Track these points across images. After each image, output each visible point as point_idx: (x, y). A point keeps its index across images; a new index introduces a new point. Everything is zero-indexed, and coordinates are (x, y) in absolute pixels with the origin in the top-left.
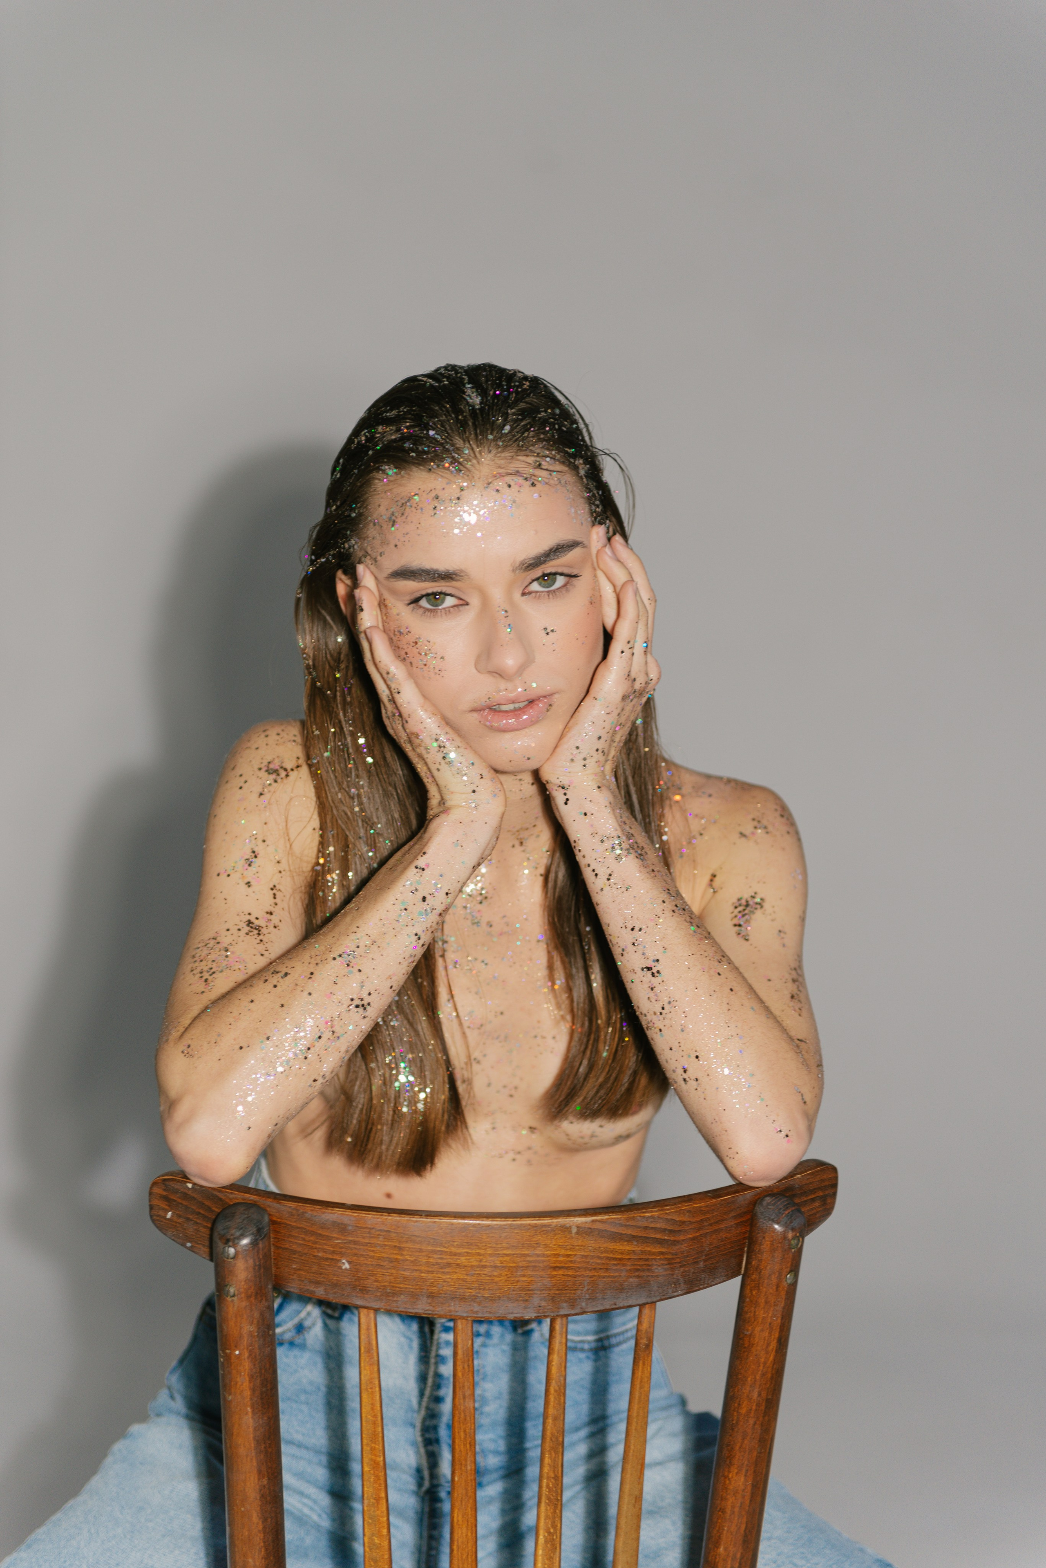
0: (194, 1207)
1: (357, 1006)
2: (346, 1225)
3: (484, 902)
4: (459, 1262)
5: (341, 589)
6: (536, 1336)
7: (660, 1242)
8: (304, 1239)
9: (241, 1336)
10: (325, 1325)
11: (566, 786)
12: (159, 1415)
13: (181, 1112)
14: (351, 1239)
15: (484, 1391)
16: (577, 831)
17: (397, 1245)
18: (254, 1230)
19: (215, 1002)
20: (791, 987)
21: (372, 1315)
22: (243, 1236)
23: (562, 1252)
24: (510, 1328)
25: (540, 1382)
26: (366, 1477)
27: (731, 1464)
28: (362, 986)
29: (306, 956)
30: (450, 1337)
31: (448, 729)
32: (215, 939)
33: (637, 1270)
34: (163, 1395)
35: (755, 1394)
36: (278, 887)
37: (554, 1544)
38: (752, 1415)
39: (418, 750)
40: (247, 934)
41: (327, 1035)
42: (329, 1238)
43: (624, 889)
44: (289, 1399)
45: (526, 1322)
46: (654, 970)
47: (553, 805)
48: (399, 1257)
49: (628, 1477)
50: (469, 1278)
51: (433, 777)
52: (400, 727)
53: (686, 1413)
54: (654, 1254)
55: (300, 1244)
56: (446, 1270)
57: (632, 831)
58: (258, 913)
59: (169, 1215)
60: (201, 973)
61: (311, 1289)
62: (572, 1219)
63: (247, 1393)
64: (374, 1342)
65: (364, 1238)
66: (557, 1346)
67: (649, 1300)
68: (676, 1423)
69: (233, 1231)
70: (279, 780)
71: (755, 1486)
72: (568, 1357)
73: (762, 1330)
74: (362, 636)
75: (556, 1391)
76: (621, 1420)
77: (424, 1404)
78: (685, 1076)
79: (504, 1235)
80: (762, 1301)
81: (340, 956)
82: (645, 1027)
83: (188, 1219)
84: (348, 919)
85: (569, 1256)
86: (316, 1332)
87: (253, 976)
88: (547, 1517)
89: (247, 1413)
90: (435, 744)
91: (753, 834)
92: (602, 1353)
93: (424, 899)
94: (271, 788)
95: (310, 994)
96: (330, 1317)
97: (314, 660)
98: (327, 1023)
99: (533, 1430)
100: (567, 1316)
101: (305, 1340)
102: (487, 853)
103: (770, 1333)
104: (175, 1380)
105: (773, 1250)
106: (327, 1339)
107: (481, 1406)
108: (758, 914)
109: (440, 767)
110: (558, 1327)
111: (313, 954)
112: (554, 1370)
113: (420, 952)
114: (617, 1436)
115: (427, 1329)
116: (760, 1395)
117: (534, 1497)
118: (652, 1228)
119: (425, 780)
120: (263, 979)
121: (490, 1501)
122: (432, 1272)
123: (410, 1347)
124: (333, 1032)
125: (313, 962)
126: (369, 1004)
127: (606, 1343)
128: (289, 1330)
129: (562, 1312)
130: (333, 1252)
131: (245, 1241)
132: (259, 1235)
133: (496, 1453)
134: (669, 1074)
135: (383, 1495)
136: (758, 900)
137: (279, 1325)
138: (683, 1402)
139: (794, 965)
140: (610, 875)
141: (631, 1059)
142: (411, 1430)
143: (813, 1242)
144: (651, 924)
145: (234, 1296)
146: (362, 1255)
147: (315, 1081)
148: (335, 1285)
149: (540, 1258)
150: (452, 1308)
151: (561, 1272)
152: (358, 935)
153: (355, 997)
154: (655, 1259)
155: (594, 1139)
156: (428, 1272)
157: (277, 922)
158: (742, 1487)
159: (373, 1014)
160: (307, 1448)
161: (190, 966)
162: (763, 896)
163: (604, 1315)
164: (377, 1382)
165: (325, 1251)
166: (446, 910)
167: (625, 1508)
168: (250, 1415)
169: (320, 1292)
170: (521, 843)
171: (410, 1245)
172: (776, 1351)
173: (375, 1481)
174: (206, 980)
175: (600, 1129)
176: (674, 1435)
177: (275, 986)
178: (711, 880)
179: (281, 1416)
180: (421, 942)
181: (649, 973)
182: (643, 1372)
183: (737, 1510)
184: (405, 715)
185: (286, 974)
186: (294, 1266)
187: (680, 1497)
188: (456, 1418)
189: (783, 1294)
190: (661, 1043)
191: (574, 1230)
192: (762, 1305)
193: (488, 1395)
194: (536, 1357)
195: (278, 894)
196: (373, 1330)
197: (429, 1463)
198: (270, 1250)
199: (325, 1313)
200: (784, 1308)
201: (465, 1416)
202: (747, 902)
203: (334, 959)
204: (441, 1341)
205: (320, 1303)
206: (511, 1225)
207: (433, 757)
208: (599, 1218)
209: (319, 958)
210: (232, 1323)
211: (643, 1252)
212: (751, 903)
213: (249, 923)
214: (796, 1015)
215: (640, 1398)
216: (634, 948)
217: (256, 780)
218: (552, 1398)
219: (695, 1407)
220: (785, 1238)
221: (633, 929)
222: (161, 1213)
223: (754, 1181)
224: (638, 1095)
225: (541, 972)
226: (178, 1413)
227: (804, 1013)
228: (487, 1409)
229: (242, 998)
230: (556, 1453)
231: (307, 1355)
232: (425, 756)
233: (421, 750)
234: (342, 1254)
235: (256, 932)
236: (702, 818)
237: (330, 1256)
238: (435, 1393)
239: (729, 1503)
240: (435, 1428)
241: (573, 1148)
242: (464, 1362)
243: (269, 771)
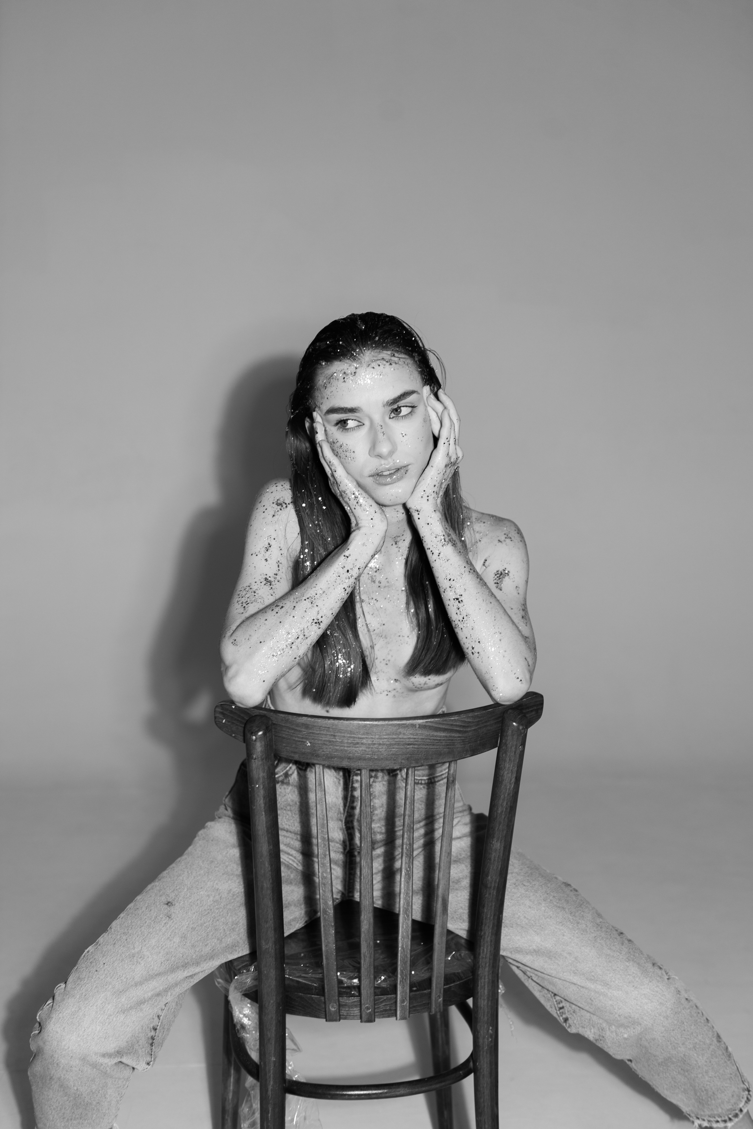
0: (236, 717)
1: (316, 623)
2: (308, 725)
3: (378, 571)
4: (362, 742)
5: (307, 425)
6: (399, 777)
7: (459, 732)
8: (288, 732)
9: (259, 778)
10: (298, 773)
11: (419, 510)
12: (220, 818)
13: (231, 672)
14: (310, 731)
15: (375, 803)
16: (424, 532)
17: (333, 734)
18: (264, 727)
19: (248, 618)
20: (522, 613)
21: (321, 768)
22: (259, 731)
23: (412, 737)
24: (387, 773)
25: (401, 799)
26: (319, 845)
27: (493, 837)
28: (318, 613)
29: (292, 598)
30: (359, 778)
31: (359, 489)
32: (249, 586)
33: (448, 745)
34: (222, 808)
35: (505, 803)
36: (280, 562)
37: (410, 876)
38: (503, 813)
39: (345, 499)
40: (265, 585)
41: (301, 637)
42: (300, 731)
43: (446, 560)
44: (282, 809)
45: (395, 770)
46: (460, 600)
47: (413, 519)
48: (334, 740)
49: (444, 844)
50: (367, 750)
51: (352, 512)
52: (337, 488)
53: (471, 814)
54: (456, 737)
55: (287, 734)
56: (357, 746)
57: (450, 533)
58: (270, 574)
59: (224, 721)
60: (242, 603)
61: (292, 755)
62: (416, 721)
63: (263, 805)
64: (323, 781)
65: (317, 731)
66: (409, 782)
67: (454, 759)
68: (467, 819)
69: (254, 728)
70: (282, 509)
71: (505, 847)
72: (416, 787)
73: (508, 773)
74: (318, 445)
75: (409, 803)
76: (440, 818)
77: (346, 810)
78: (473, 651)
79: (384, 729)
80: (508, 759)
81: (308, 598)
82: (454, 627)
83: (233, 723)
84: (312, 580)
85: (415, 738)
86: (294, 777)
87: (267, 607)
88: (406, 863)
89: (262, 815)
90: (353, 496)
91: (505, 541)
92: (431, 785)
93: (348, 571)
94: (278, 513)
95: (294, 617)
96: (301, 769)
97: (296, 461)
98: (301, 631)
99: (399, 822)
100: (414, 767)
101: (289, 780)
102: (379, 549)
103: (512, 774)
104: (227, 801)
105: (513, 735)
106: (300, 780)
107: (373, 811)
108: (507, 578)
109: (356, 507)
110: (410, 772)
111: (295, 597)
112: (409, 793)
113: (346, 597)
114: (439, 825)
115: (347, 775)
116: (507, 804)
117: (399, 854)
118: (455, 725)
119: (349, 514)
120: (271, 609)
121: (378, 856)
122: (350, 747)
123: (339, 783)
124: (304, 635)
125: (295, 601)
126: (321, 622)
127: (433, 781)
128: (281, 776)
129: (413, 765)
130: (302, 738)
131: (260, 733)
132: (267, 731)
133: (381, 833)
134: (465, 650)
135: (328, 853)
136: (507, 572)
137: (277, 774)
138: (470, 809)
139: (523, 602)
140: (439, 554)
141: (447, 645)
142: (340, 822)
143: (532, 731)
144: (459, 578)
145: (255, 759)
146: (316, 739)
147: (295, 658)
148: (304, 753)
149: (401, 740)
150: (360, 764)
151: (411, 746)
152: (317, 588)
153: (315, 618)
154: (456, 740)
155: (426, 685)
156: (348, 747)
157: (279, 579)
158: (499, 848)
159: (324, 626)
160: (290, 832)
161: (237, 600)
162: (509, 570)
163: (432, 767)
164: (324, 800)
165: (298, 737)
166: (359, 576)
167: (443, 858)
168: (264, 815)
169: (296, 757)
170: (396, 544)
171: (339, 734)
172: (515, 783)
173: (324, 847)
174: (244, 607)
175: (429, 681)
176: (466, 824)
177: (277, 613)
178: (484, 562)
179: (279, 817)
180: (347, 592)
181: (457, 601)
182: (451, 794)
183: (496, 859)
184: (339, 482)
185: (282, 607)
186: (284, 745)
187: (469, 854)
188: (362, 816)
189: (518, 756)
190: (462, 635)
191: (418, 726)
192: (508, 761)
193: (377, 805)
194: (400, 787)
195: (280, 565)
196: (322, 775)
197: (349, 838)
198: (272, 737)
199: (298, 768)
200: (518, 762)
201: (366, 815)
202: (501, 572)
203: (305, 600)
204: (354, 780)
205: (296, 763)
206: (387, 724)
207: (353, 503)
208: (429, 720)
209: (298, 599)
210: (255, 772)
211: (450, 736)
212: (503, 573)
213: (266, 579)
214: (524, 625)
215: (450, 806)
216: (451, 589)
217: (272, 508)
218: (408, 806)
219: (476, 811)
220: (518, 729)
221: (450, 580)
222: (220, 720)
223: (504, 702)
224: (450, 663)
225: (403, 606)
226: (229, 817)
227: (528, 624)
228: (376, 812)
229: (261, 618)
230: (410, 832)
231: (290, 788)
232: (349, 502)
233: (346, 499)
234: (307, 739)
235: (269, 584)
236: (481, 533)
237: (301, 740)
238: (351, 805)
239: (493, 855)
240: (352, 822)
241: (416, 689)
242: (365, 790)
243: (278, 504)
